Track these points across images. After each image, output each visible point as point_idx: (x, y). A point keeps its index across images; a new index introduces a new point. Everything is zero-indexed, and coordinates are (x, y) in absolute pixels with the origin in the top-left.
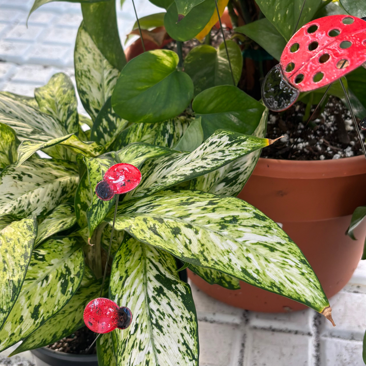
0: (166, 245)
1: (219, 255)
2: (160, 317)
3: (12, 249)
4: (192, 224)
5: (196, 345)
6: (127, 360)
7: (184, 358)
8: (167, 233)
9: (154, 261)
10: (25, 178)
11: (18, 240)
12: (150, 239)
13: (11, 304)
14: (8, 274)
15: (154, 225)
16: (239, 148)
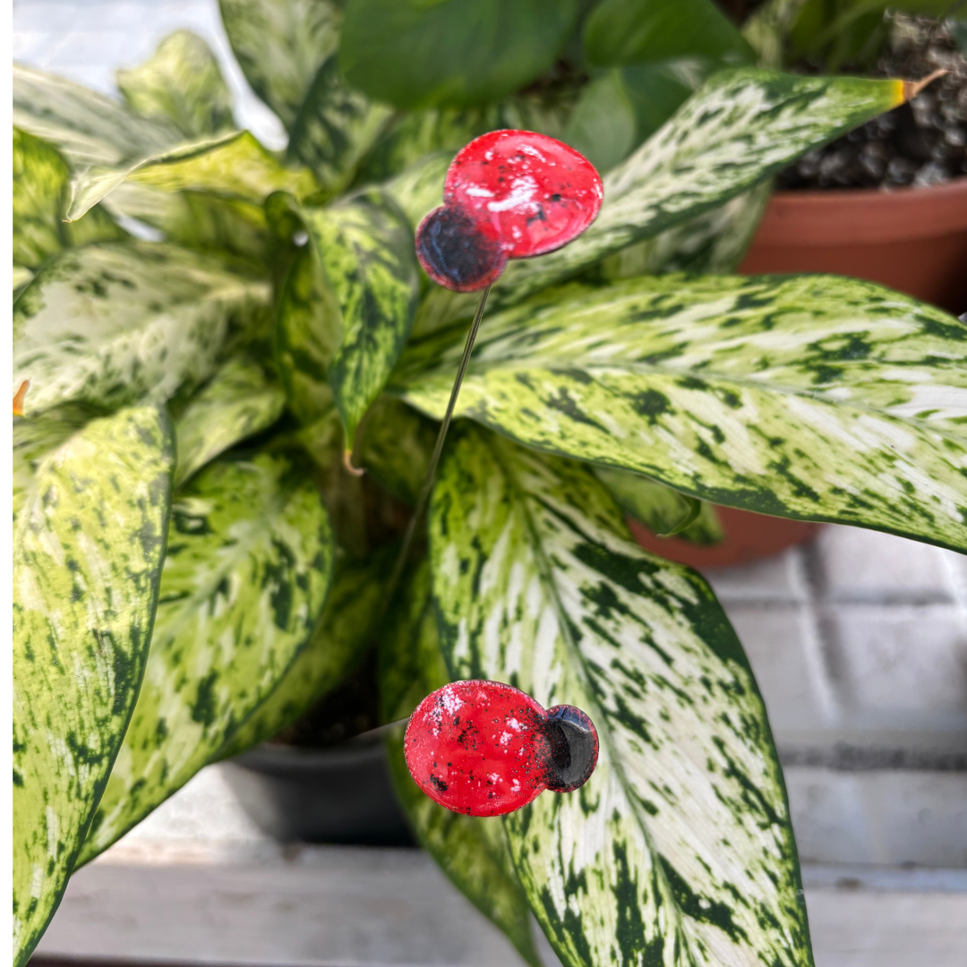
0: (626, 452)
1: (861, 474)
2: (629, 690)
3: (93, 514)
4: (701, 375)
5: (771, 771)
6: (549, 851)
7: (740, 822)
8: (620, 414)
9: (552, 501)
10: (113, 289)
11: (114, 482)
12: (563, 437)
13: (115, 725)
14: (91, 611)
15: (563, 391)
16: (804, 119)
